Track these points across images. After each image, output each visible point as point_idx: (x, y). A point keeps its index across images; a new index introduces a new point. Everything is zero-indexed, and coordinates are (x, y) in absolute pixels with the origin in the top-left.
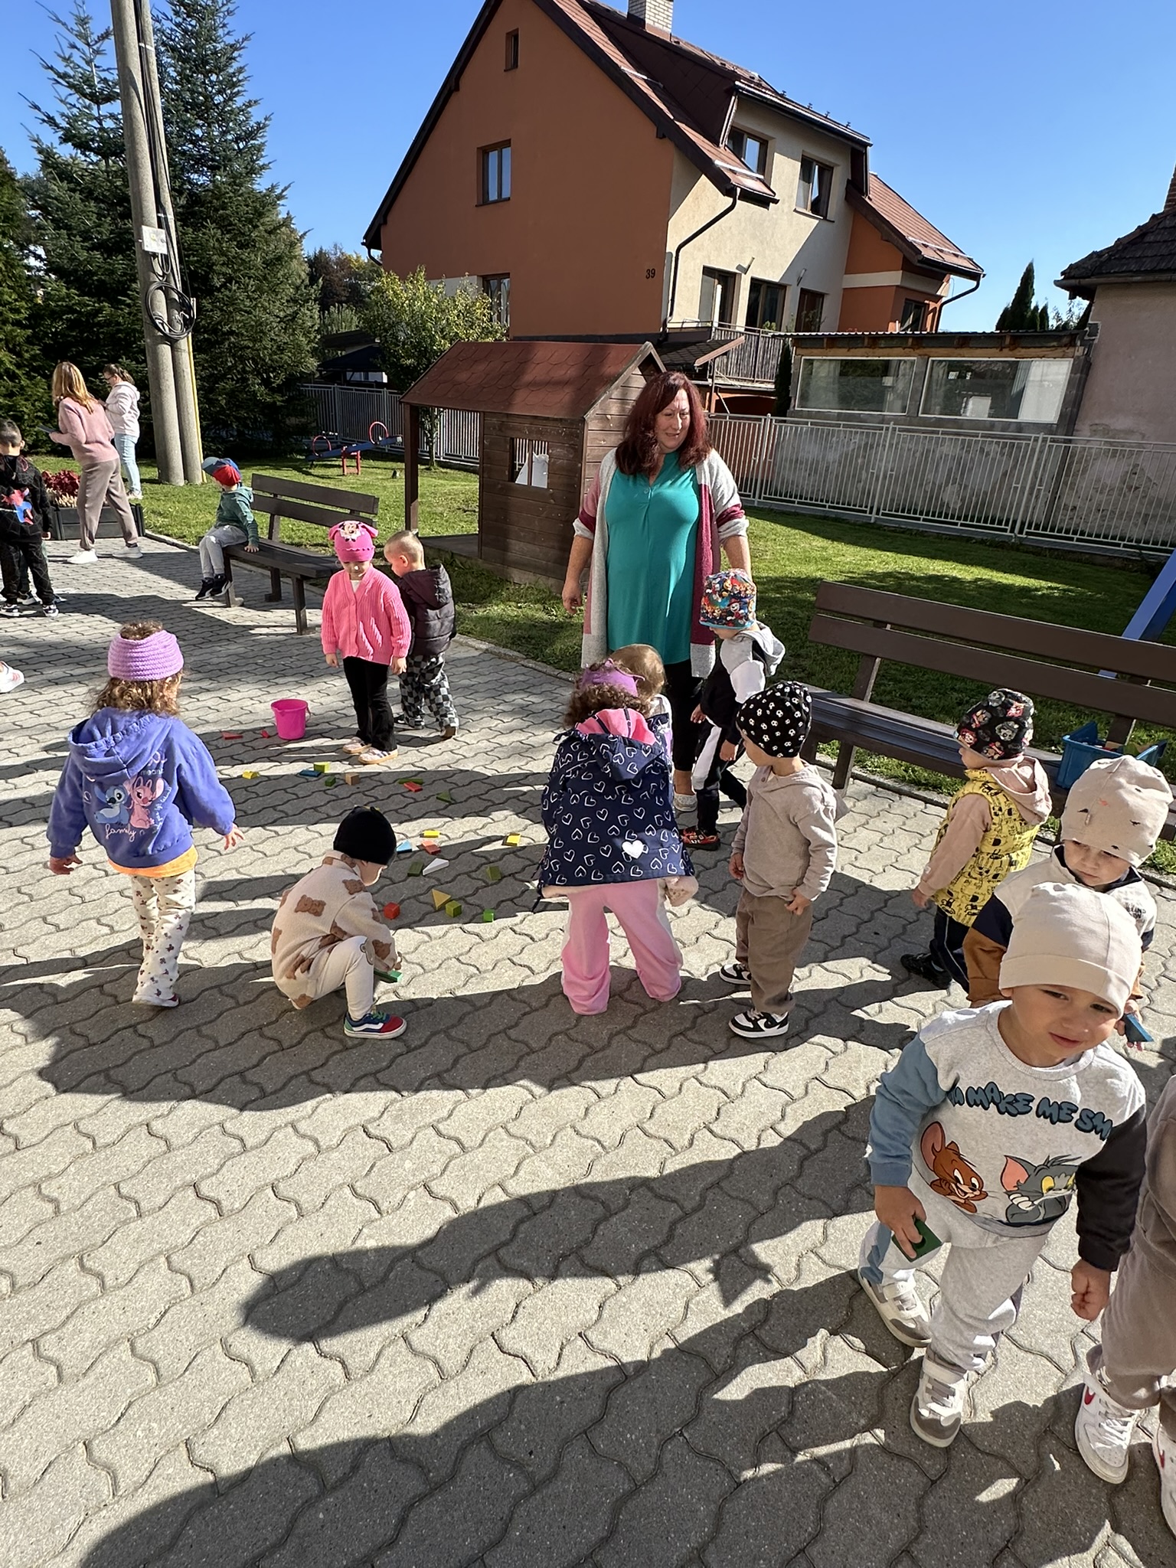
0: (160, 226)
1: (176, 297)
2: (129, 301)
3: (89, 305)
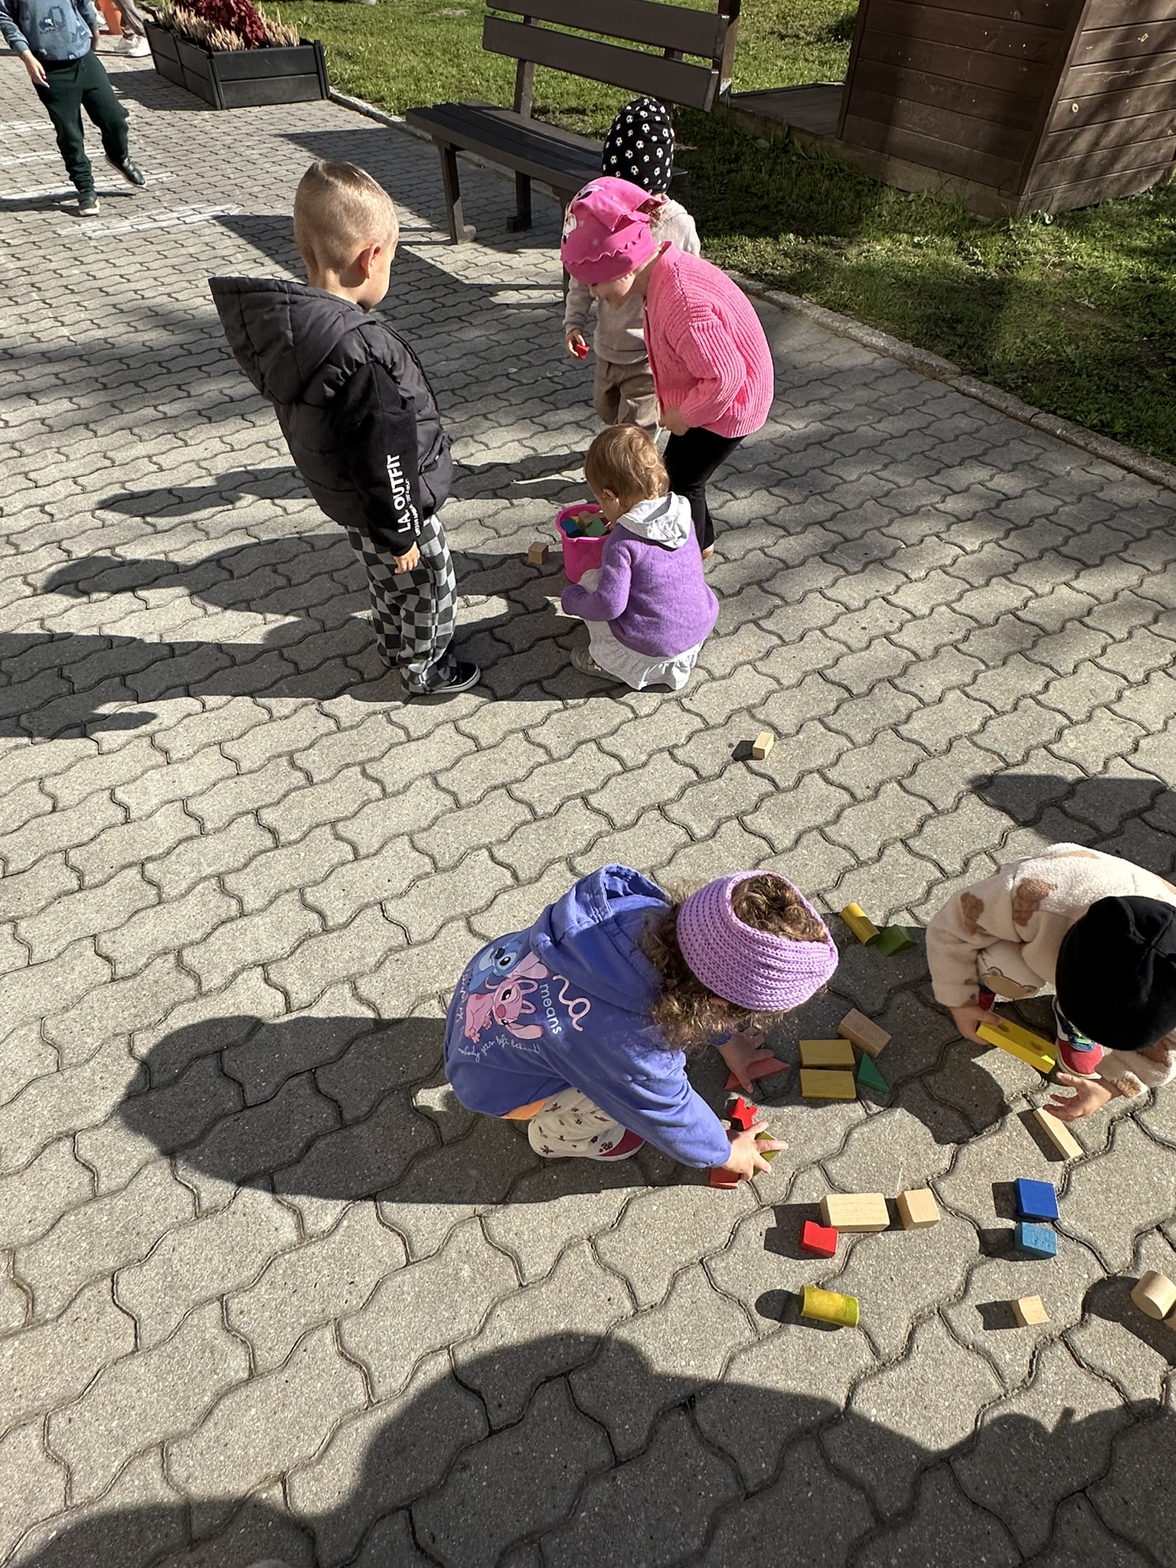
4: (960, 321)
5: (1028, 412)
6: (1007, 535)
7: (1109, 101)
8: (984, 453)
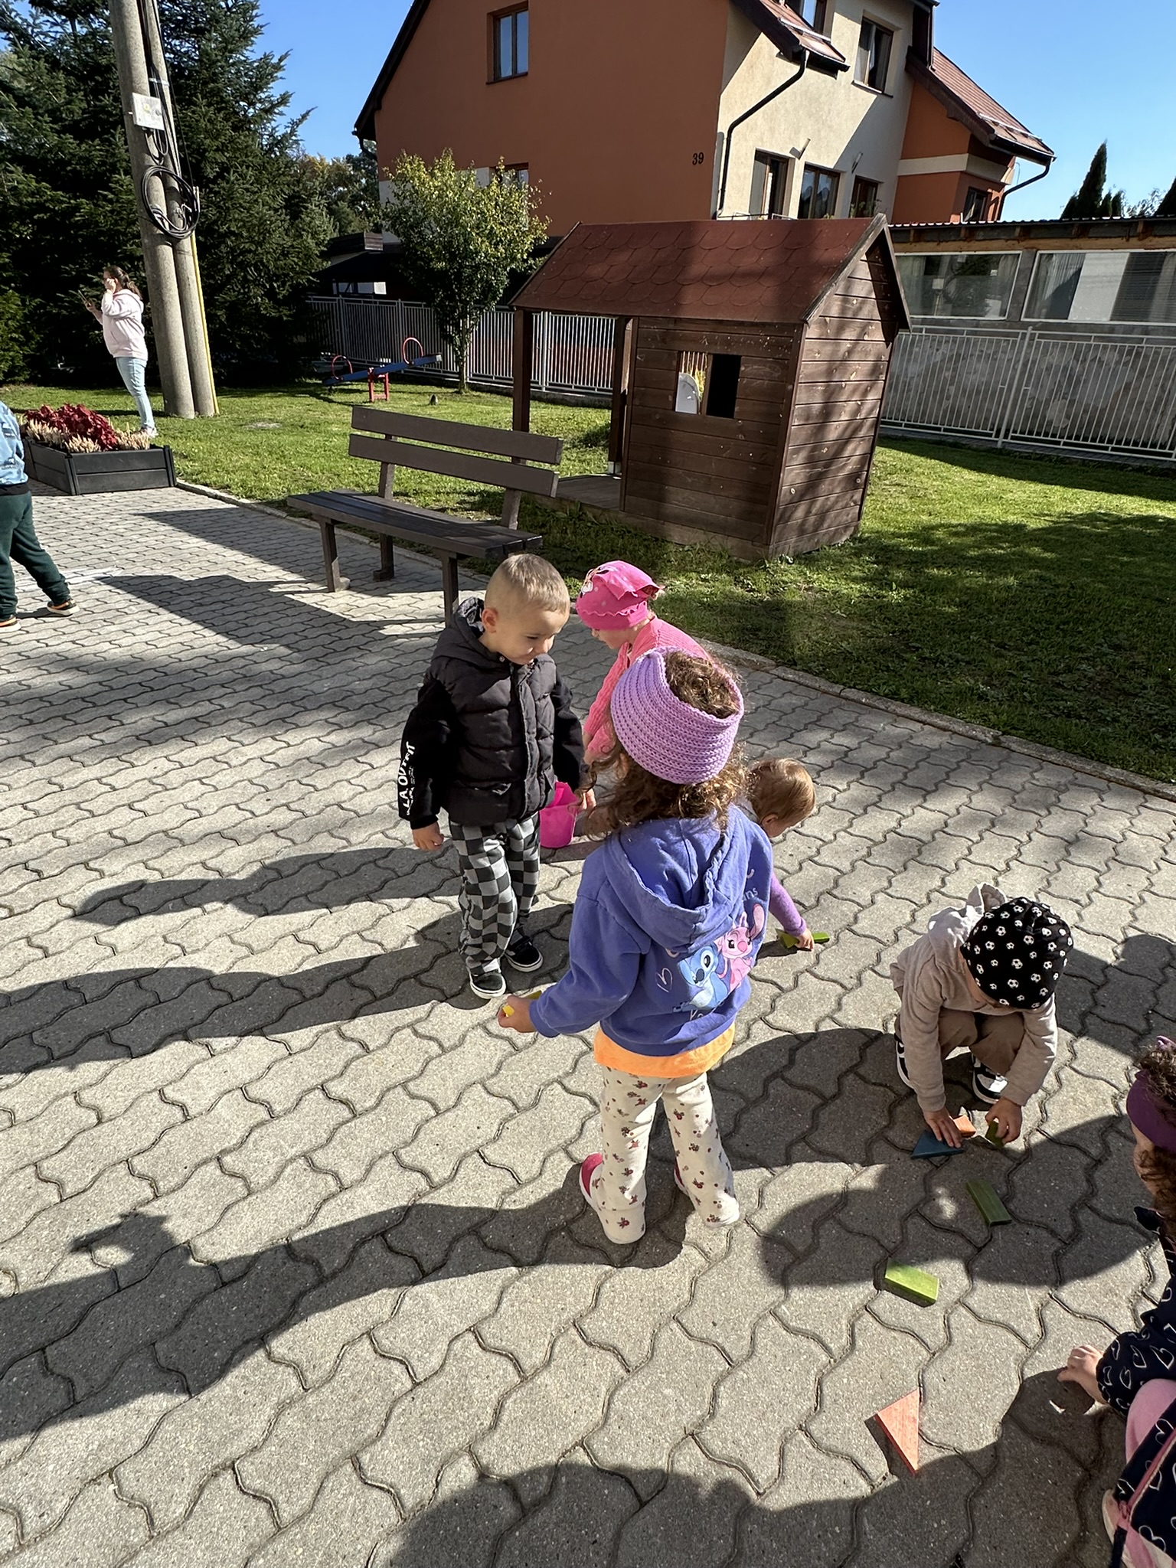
0: (153, 94)
1: (176, 185)
2: (111, 196)
3: (63, 202)
4: (759, 630)
5: (837, 689)
6: (862, 777)
7: (811, 487)
8: (819, 720)
